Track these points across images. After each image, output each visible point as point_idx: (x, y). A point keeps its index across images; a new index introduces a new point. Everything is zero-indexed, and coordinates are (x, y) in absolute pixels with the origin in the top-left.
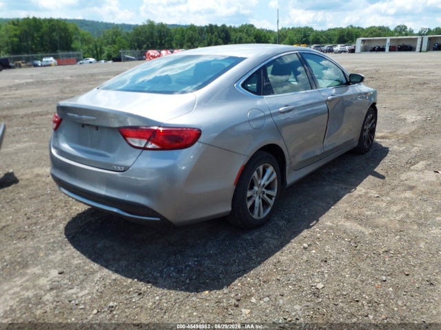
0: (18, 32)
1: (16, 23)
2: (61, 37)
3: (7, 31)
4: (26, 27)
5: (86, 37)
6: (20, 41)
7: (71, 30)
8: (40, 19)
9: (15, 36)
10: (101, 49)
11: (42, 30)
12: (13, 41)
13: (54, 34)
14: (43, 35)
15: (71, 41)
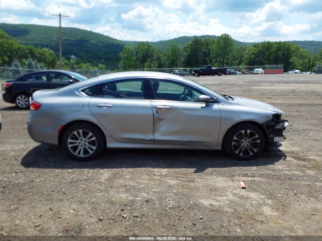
0: (255, 52)
1: (256, 46)
2: (284, 54)
3: (249, 51)
4: (261, 48)
5: (304, 54)
6: (256, 57)
7: (293, 49)
8: (272, 42)
9: (254, 54)
10: (313, 63)
11: (272, 50)
12: (251, 57)
13: (280, 52)
14: (271, 53)
15: (290, 57)
